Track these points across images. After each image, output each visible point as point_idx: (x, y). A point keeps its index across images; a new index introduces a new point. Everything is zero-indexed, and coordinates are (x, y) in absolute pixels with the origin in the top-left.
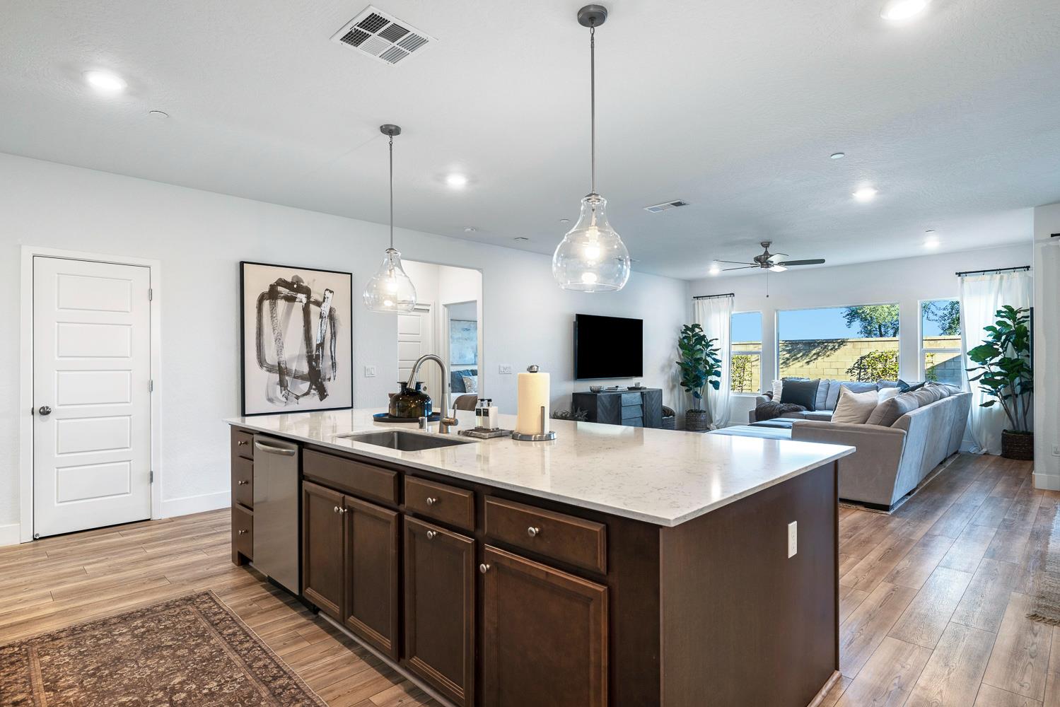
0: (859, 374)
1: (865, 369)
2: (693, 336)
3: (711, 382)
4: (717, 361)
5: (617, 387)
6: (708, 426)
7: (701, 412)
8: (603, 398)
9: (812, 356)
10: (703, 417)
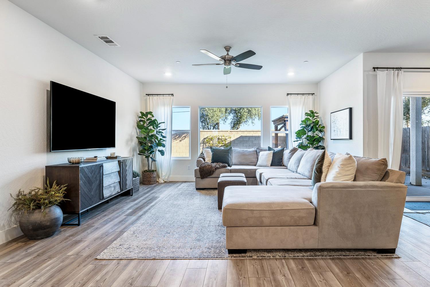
0: (203, 146)
1: (205, 143)
2: (147, 120)
3: (159, 151)
4: (164, 137)
5: (96, 157)
6: (157, 180)
7: (153, 171)
8: (86, 170)
9: (182, 138)
10: (155, 174)
